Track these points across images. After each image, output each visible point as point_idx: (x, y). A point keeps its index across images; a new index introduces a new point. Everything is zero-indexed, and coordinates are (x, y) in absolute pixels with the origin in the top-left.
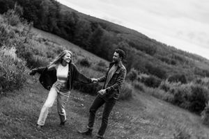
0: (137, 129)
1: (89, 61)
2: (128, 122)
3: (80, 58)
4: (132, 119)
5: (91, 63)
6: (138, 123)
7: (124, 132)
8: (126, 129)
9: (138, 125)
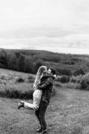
0: (67, 112)
1: (23, 78)
2: (60, 109)
3: (17, 78)
4: (62, 107)
5: (24, 79)
6: (66, 108)
7: (61, 117)
8: (61, 114)
9: (67, 110)
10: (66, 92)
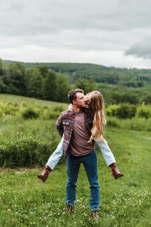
10: (130, 140)
